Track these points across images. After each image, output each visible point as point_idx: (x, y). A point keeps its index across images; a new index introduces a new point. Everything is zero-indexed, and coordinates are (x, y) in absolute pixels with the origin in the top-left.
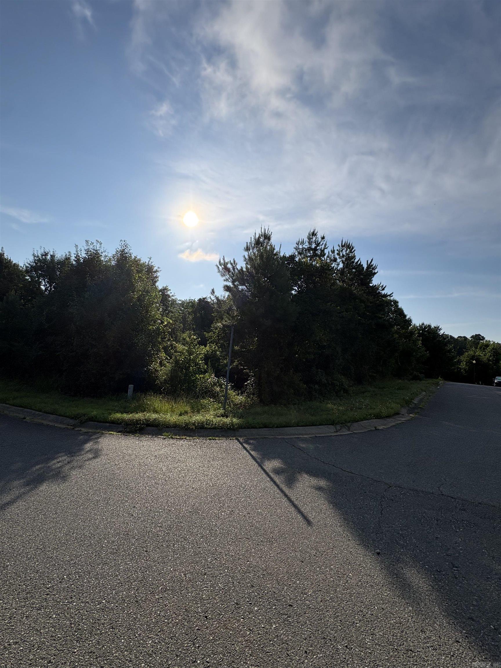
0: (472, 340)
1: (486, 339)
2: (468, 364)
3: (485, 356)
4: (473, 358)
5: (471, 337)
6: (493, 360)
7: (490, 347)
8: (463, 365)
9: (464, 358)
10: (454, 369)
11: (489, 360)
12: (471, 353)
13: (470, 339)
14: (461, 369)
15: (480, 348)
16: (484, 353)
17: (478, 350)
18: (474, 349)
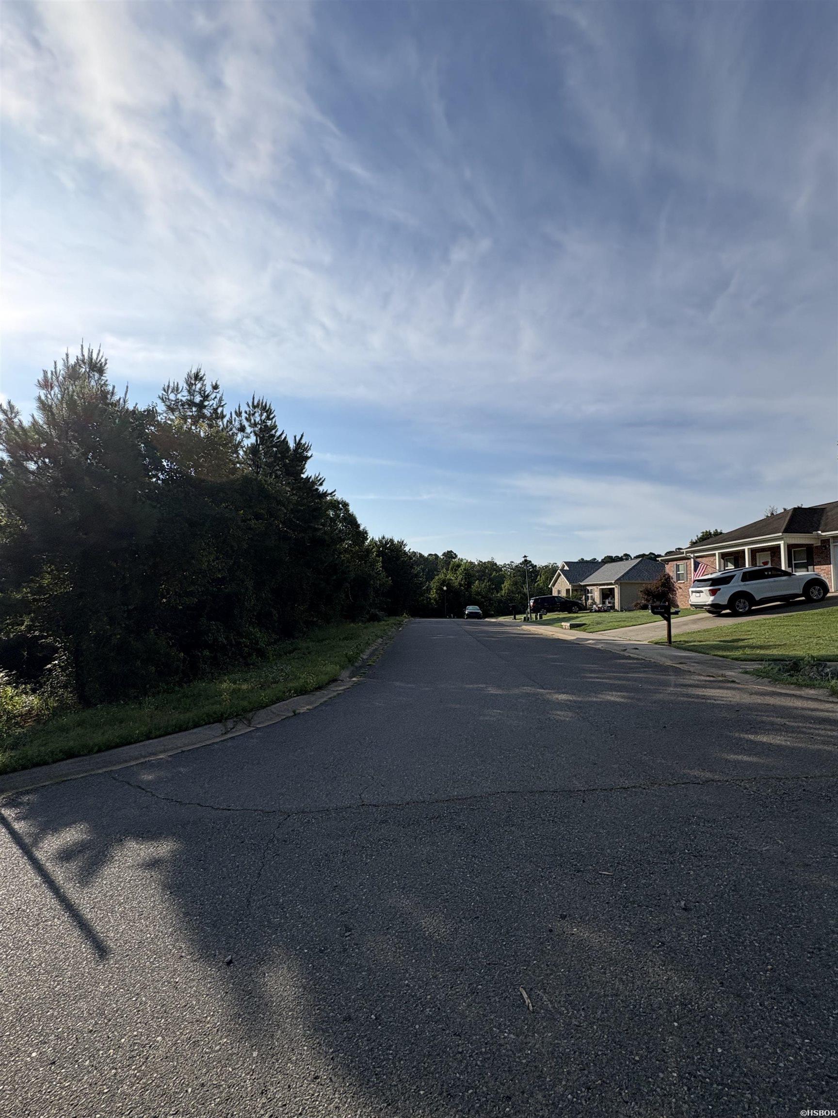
0: (443, 558)
1: (459, 557)
2: (439, 592)
3: (456, 579)
4: (443, 583)
5: (443, 555)
6: (465, 584)
7: (462, 568)
8: (433, 594)
9: (434, 584)
10: (423, 600)
11: (460, 585)
12: (442, 576)
13: (442, 557)
14: (430, 599)
15: (452, 569)
16: (455, 576)
17: (449, 572)
18: (444, 570)
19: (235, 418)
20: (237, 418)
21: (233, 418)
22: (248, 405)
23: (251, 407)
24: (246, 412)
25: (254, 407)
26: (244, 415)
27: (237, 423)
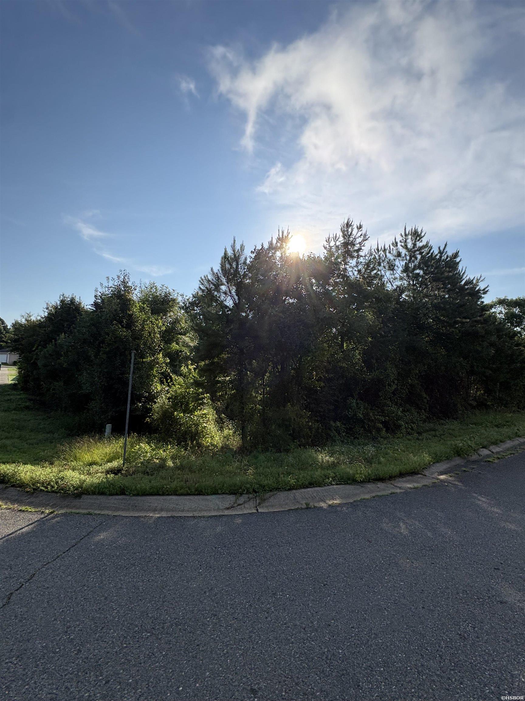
19: (393, 249)
20: (394, 248)
21: (391, 249)
22: (401, 235)
23: (404, 237)
24: (401, 242)
25: (406, 235)
26: (399, 244)
27: (394, 252)
